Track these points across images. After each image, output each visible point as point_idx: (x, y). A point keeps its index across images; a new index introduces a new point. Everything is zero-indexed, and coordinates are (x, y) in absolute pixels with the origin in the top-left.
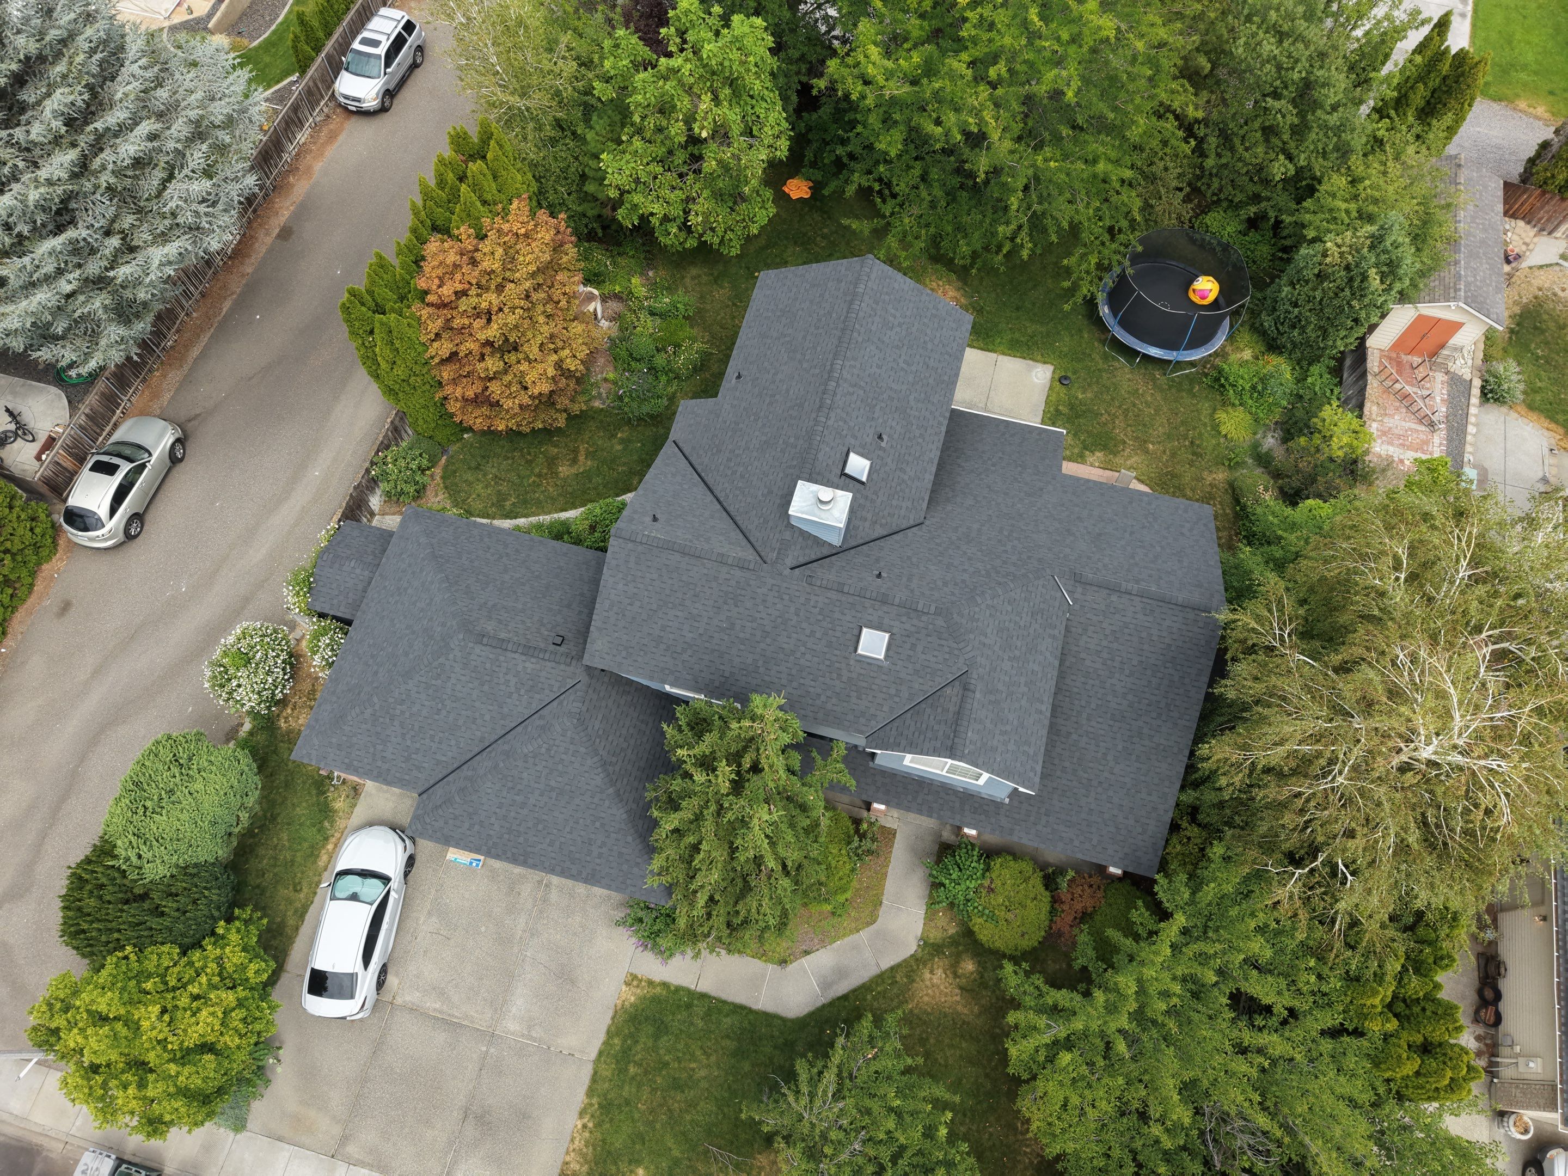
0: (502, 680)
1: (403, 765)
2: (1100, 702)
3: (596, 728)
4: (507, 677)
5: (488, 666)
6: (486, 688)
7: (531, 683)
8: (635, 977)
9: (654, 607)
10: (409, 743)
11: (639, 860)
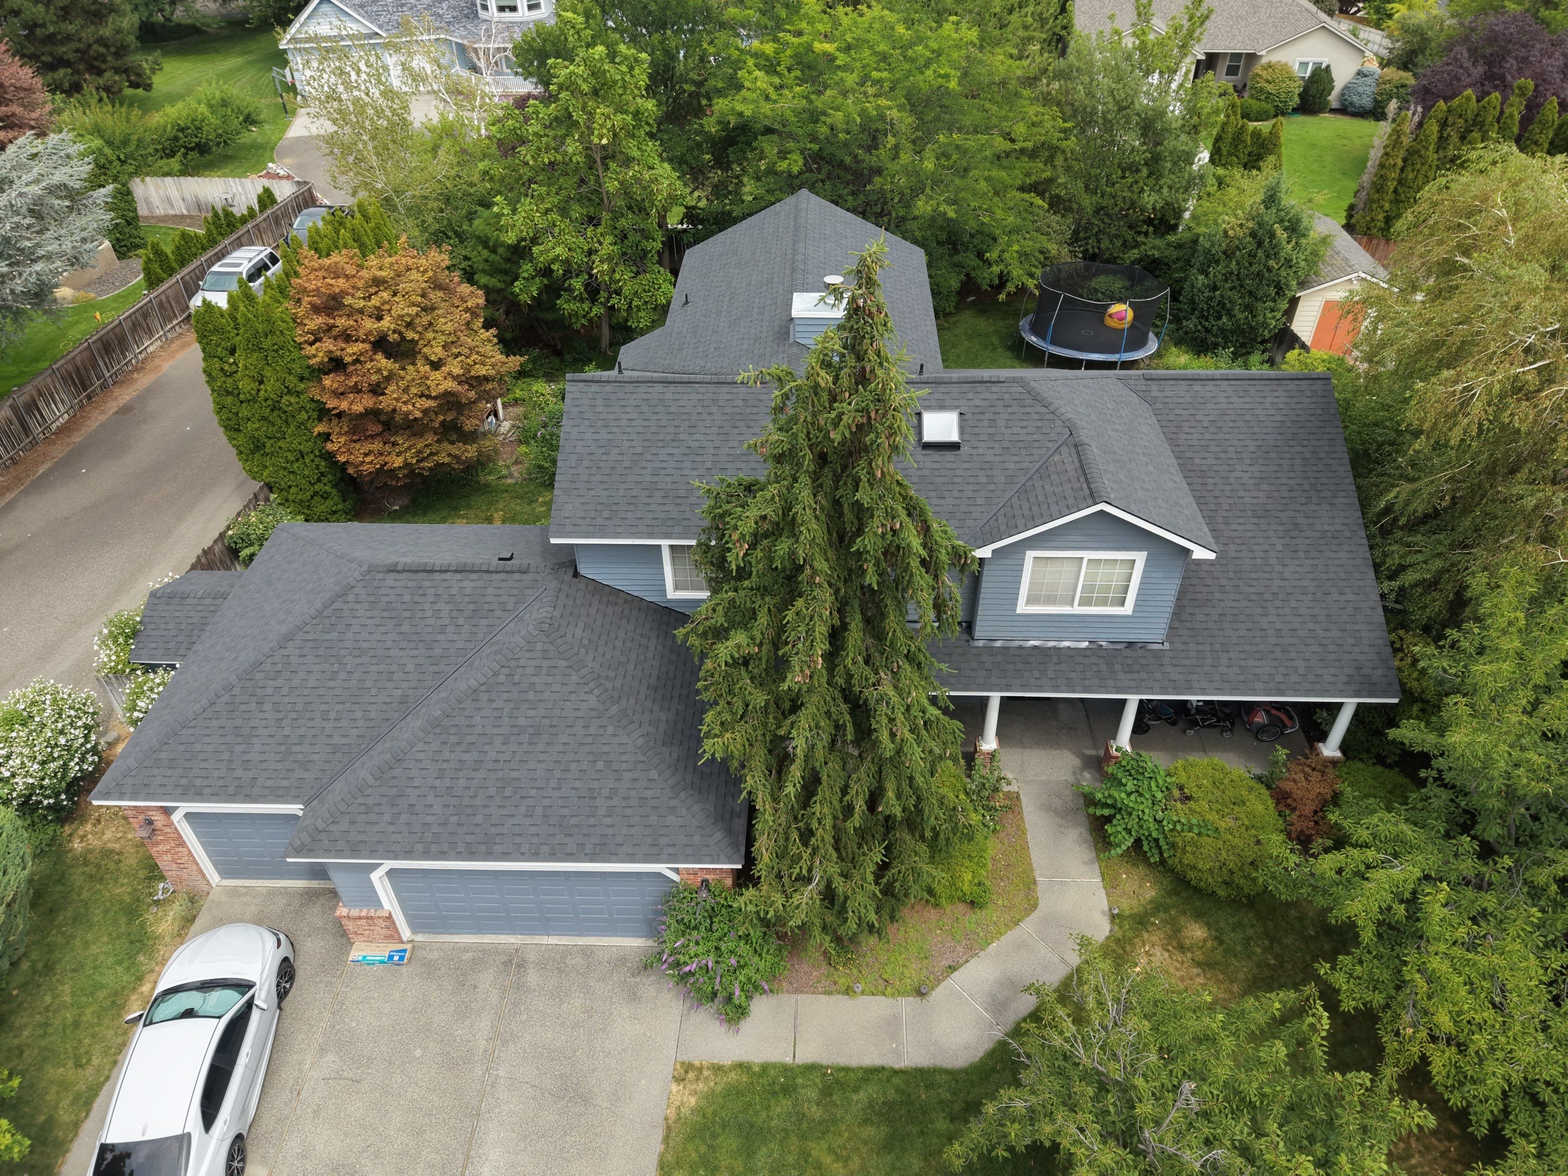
0: (429, 613)
1: (279, 766)
2: (1231, 501)
3: (578, 636)
4: (436, 607)
5: (407, 598)
6: (406, 628)
7: (472, 606)
8: (688, 1067)
9: (639, 450)
10: (287, 731)
11: (674, 803)
